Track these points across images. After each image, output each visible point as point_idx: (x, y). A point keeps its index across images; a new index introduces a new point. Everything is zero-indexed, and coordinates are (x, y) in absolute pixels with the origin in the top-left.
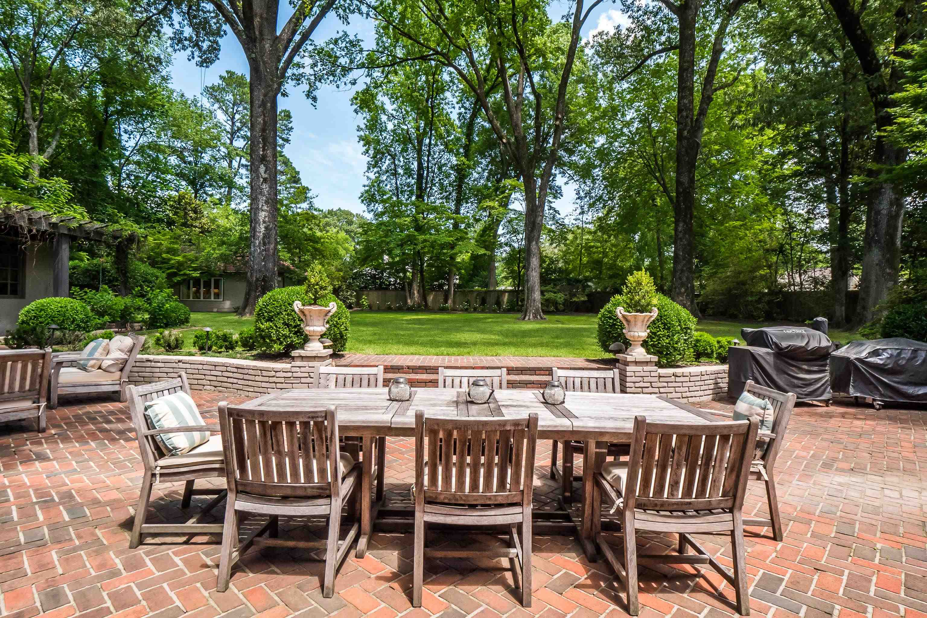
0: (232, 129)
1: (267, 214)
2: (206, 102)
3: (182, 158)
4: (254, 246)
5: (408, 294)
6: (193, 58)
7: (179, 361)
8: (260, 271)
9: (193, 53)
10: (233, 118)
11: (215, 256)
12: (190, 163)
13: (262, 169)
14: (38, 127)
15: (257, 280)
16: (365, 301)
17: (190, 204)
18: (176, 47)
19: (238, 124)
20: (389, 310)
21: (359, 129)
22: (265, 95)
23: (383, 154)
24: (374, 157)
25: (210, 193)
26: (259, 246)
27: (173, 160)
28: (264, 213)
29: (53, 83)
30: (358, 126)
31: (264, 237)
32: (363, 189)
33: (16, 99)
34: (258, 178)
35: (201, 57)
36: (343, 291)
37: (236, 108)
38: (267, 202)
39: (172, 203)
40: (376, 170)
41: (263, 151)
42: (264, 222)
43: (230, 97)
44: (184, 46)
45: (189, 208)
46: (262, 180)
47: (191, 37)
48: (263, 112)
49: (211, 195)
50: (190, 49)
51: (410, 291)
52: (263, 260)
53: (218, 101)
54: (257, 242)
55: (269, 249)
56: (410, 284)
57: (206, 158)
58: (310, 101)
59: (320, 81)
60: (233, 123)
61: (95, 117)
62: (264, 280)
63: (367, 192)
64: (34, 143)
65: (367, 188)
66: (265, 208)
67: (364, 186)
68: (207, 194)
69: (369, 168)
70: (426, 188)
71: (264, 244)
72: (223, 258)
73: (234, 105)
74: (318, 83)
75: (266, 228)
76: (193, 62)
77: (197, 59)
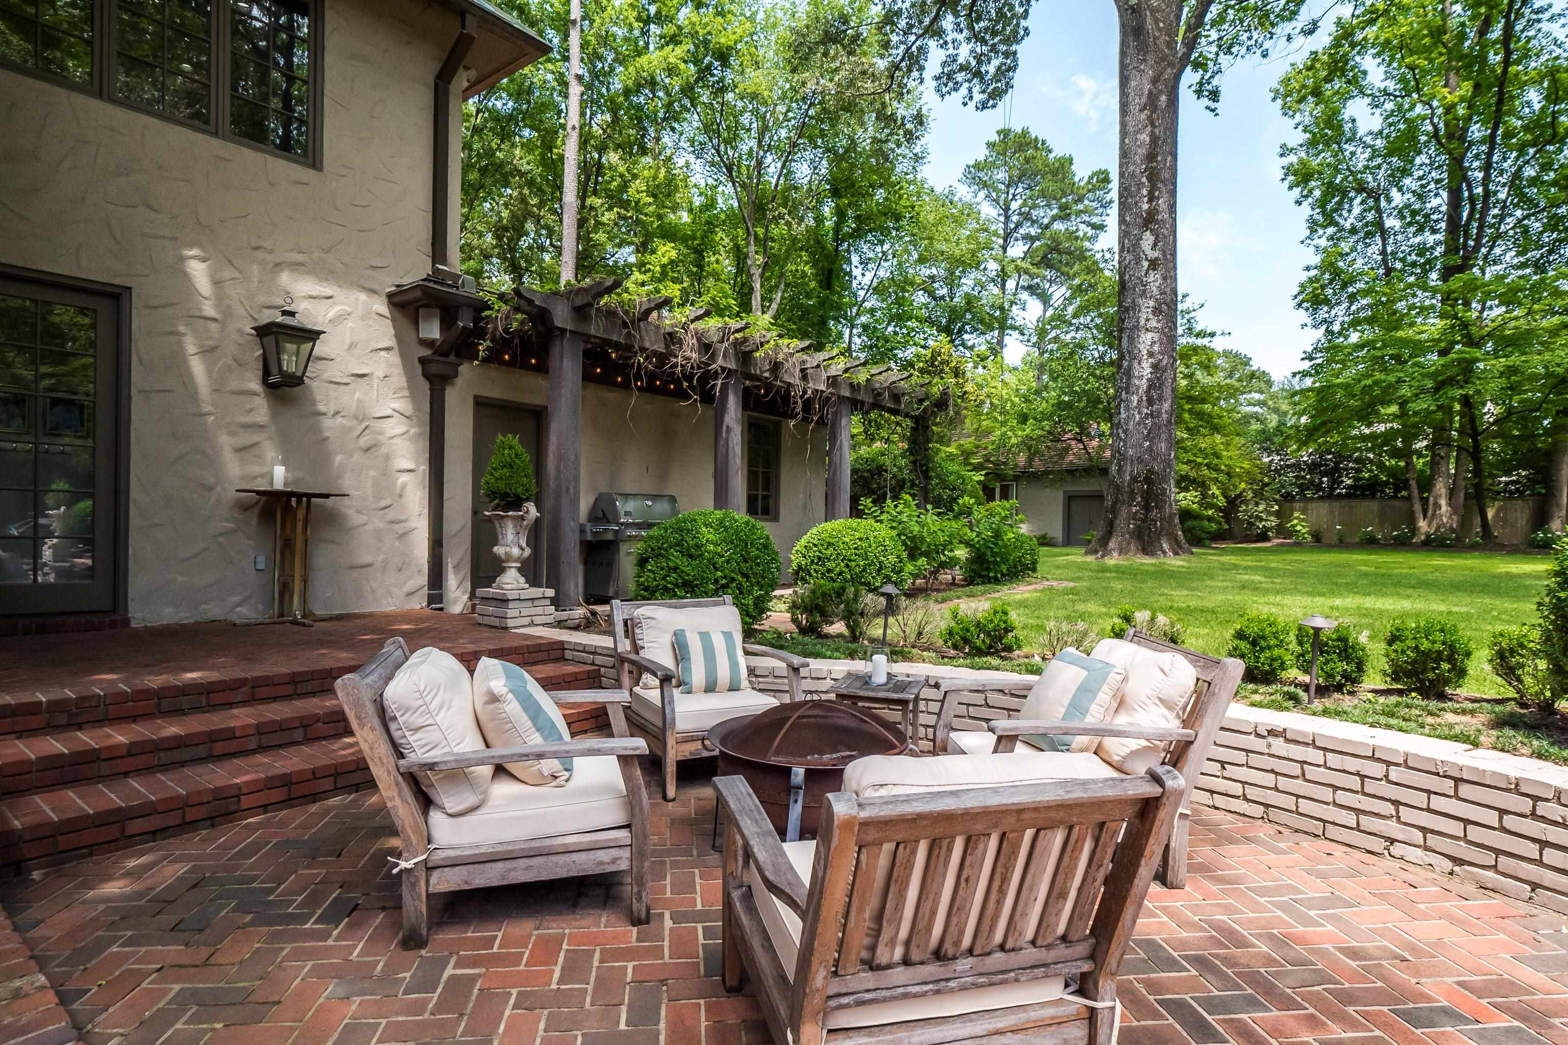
0: (1005, 230)
1: (1156, 336)
2: (964, 193)
3: (931, 294)
4: (1128, 409)
5: (1417, 507)
6: (971, 98)
7: (1272, 732)
8: (1140, 460)
9: (970, 90)
10: (1007, 209)
11: (1014, 441)
12: (942, 298)
13: (1148, 239)
14: (762, 276)
15: (1134, 479)
16: (1300, 524)
17: (948, 363)
18: (944, 90)
19: (1015, 218)
20: (1370, 543)
21: (1285, 151)
22: (1155, 81)
23: (1344, 194)
24: (1322, 203)
25: (970, 344)
26: (1139, 406)
27: (920, 298)
28: (1149, 335)
29: (779, 205)
30: (1283, 146)
31: (1150, 387)
32: (1304, 276)
33: (737, 248)
34: (1138, 261)
35: (983, 92)
36: (1245, 502)
37: (1012, 191)
38: (1157, 311)
39: (921, 365)
40: (1331, 230)
41: (1150, 201)
42: (1151, 354)
43: (1002, 175)
44: (957, 83)
45: (947, 369)
46: (1146, 264)
47: (968, 63)
48: (1150, 118)
49: (973, 347)
50: (966, 85)
51: (1425, 502)
52: (1147, 437)
53: (985, 185)
54: (1135, 399)
55: (1159, 412)
56: (1426, 484)
57: (968, 283)
58: (1205, 102)
59: (1229, 52)
60: (1007, 217)
61: (823, 248)
62: (1147, 480)
63: (1311, 280)
64: (756, 301)
65: (1314, 272)
66: (1153, 323)
67: (1308, 269)
68: (966, 347)
69: (1313, 231)
70: (1477, 249)
71: (1150, 402)
72: (1027, 444)
73: (1008, 186)
74: (1222, 58)
75: (1155, 367)
76: (971, 105)
77: (978, 97)
